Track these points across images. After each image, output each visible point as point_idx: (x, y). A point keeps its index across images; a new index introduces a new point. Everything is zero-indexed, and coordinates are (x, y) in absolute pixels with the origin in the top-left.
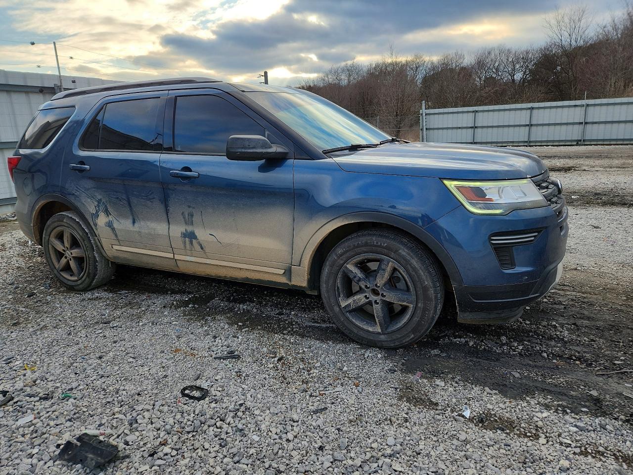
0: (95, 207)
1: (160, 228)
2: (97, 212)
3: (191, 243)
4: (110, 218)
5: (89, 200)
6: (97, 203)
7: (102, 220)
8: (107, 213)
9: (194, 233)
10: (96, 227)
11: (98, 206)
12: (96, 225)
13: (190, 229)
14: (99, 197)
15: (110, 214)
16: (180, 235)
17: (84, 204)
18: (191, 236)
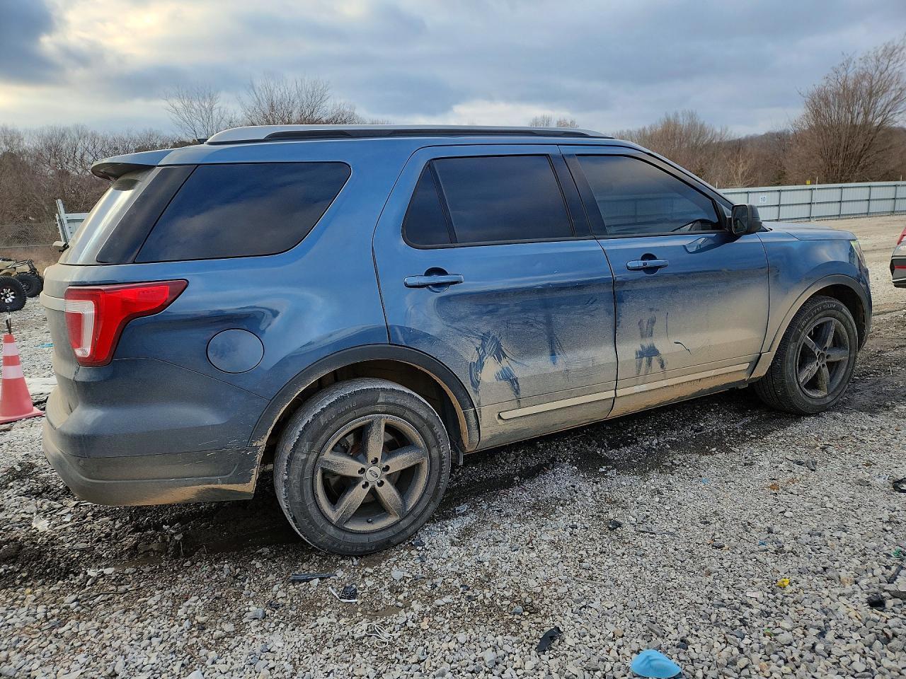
0: (477, 349)
1: (602, 354)
2: (481, 358)
3: (649, 363)
4: (504, 363)
5: (464, 340)
6: (479, 342)
7: (490, 370)
8: (499, 355)
9: (654, 347)
10: (476, 387)
11: (483, 346)
12: (475, 384)
13: (647, 343)
14: (485, 329)
15: (505, 356)
16: (634, 356)
17: (453, 350)
18: (651, 353)
